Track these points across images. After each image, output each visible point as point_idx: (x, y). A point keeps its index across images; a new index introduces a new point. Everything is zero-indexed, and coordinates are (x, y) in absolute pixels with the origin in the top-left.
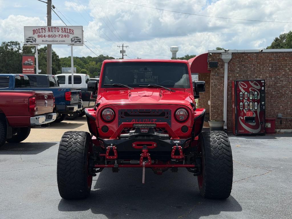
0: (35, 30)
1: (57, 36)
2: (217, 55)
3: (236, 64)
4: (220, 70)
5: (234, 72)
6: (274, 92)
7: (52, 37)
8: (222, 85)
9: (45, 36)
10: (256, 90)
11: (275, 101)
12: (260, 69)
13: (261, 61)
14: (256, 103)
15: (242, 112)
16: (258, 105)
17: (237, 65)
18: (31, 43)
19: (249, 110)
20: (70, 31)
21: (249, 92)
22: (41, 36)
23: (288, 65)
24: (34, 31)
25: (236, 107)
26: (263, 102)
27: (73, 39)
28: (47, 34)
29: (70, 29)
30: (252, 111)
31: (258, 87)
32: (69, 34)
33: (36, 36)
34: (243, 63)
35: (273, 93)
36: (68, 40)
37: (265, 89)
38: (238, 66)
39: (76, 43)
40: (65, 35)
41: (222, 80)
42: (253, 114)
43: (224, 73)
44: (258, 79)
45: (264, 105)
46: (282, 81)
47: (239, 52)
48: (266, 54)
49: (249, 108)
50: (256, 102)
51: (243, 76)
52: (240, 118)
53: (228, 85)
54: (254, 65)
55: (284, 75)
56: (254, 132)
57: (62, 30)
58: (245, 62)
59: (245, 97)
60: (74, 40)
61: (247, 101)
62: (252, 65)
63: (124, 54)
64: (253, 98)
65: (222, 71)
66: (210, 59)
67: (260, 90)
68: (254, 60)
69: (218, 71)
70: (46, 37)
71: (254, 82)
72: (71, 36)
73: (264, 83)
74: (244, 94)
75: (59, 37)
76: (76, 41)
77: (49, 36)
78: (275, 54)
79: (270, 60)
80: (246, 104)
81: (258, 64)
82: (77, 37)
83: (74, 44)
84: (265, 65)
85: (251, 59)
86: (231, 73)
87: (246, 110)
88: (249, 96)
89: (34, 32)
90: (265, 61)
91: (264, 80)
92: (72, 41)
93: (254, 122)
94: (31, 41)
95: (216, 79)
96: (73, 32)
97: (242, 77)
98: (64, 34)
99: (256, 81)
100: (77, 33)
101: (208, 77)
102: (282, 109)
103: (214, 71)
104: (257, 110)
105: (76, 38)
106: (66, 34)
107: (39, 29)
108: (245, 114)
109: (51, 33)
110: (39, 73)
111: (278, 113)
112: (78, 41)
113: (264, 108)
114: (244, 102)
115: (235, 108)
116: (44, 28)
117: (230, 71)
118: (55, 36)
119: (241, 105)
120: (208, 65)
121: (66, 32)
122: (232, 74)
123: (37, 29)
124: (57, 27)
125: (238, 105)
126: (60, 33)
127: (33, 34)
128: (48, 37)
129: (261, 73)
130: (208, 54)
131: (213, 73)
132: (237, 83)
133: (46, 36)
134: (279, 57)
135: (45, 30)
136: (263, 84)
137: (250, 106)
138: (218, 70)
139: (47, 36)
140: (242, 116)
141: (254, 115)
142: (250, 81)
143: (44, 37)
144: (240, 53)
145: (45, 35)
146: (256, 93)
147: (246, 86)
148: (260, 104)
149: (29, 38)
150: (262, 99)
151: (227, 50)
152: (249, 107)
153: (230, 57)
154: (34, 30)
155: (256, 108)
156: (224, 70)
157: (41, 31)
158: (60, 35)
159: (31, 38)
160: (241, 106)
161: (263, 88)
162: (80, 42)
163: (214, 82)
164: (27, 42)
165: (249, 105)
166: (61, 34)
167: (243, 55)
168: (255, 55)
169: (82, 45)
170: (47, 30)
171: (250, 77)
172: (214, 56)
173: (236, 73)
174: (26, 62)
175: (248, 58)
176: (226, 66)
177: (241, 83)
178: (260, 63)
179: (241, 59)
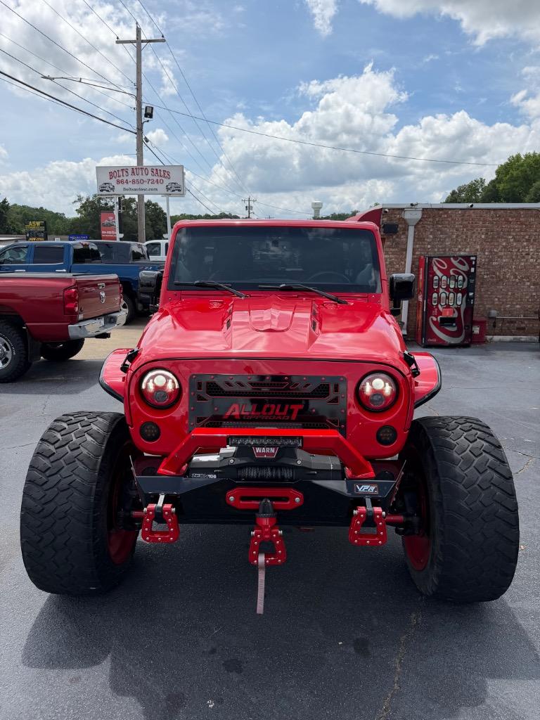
1: (145, 182)
2: (397, 212)
3: (427, 228)
4: (400, 238)
5: (424, 241)
6: (487, 275)
7: (138, 183)
8: (403, 263)
9: (127, 182)
10: (462, 273)
11: (488, 291)
12: (467, 236)
13: (469, 223)
14: (460, 295)
15: (436, 309)
16: (463, 297)
17: (430, 229)
18: (108, 193)
19: (448, 306)
20: (164, 174)
21: (449, 276)
22: (121, 181)
23: (512, 230)
25: (425, 301)
26: (472, 292)
28: (130, 178)
29: (164, 171)
31: (466, 268)
32: (163, 179)
33: (113, 182)
34: (440, 226)
35: (485, 277)
36: (162, 188)
37: (477, 271)
38: (431, 230)
39: (173, 193)
40: (157, 180)
41: (402, 254)
42: (454, 312)
43: (407, 243)
44: (462, 253)
45: (473, 298)
46: (501, 257)
47: (433, 207)
48: (479, 211)
49: (447, 303)
50: (460, 292)
51: (439, 249)
52: (432, 319)
53: (413, 263)
54: (457, 230)
55: (505, 247)
56: (452, 342)
57: (153, 172)
59: (442, 285)
60: (171, 188)
61: (445, 291)
63: (251, 211)
64: (456, 287)
65: (404, 240)
66: (385, 219)
67: (468, 273)
68: (458, 221)
69: (397, 239)
70: (131, 180)
71: (460, 258)
72: (166, 182)
73: (476, 261)
74: (440, 280)
75: (148, 183)
76: (174, 189)
77: (133, 182)
78: (492, 212)
79: (484, 221)
81: (463, 227)
83: (170, 194)
84: (475, 230)
85: (452, 219)
86: (418, 243)
87: (442, 306)
88: (448, 283)
89: (112, 175)
90: (476, 223)
91: (476, 256)
92: (168, 189)
93: (455, 326)
94: (107, 189)
95: (393, 253)
96: (168, 175)
98: (155, 178)
99: (463, 257)
100: (174, 178)
102: (497, 303)
103: (391, 239)
104: (460, 305)
105: (174, 185)
106: (159, 178)
107: (118, 171)
109: (136, 177)
110: (121, 239)
111: (490, 309)
112: (177, 189)
113: (472, 303)
114: (439, 292)
115: (423, 302)
117: (418, 239)
118: (142, 181)
119: (435, 298)
120: (382, 230)
121: (159, 175)
123: (115, 171)
124: (144, 168)
125: (428, 297)
126: (150, 176)
127: (110, 178)
128: (131, 183)
130: (381, 209)
131: (388, 243)
132: (430, 261)
134: (499, 216)
135: (127, 172)
136: (474, 263)
137: (450, 298)
138: (397, 237)
140: (435, 316)
141: (456, 315)
142: (454, 257)
143: (125, 184)
144: (436, 209)
145: (127, 180)
146: (461, 278)
147: (444, 266)
148: (465, 296)
149: (104, 185)
150: (471, 287)
151: (414, 203)
152: (447, 300)
153: (418, 215)
154: (112, 172)
155: (459, 303)
156: (407, 238)
157: (121, 173)
159: (107, 185)
160: (435, 300)
161: (473, 270)
162: (179, 190)
163: (391, 259)
164: (102, 191)
165: (447, 298)
167: (441, 212)
168: (460, 212)
169: (183, 195)
170: (130, 172)
171: (449, 250)
172: (392, 214)
173: (426, 243)
174: (106, 222)
175: (447, 217)
176: (411, 230)
177: (438, 261)
178: (467, 227)
179: (437, 219)
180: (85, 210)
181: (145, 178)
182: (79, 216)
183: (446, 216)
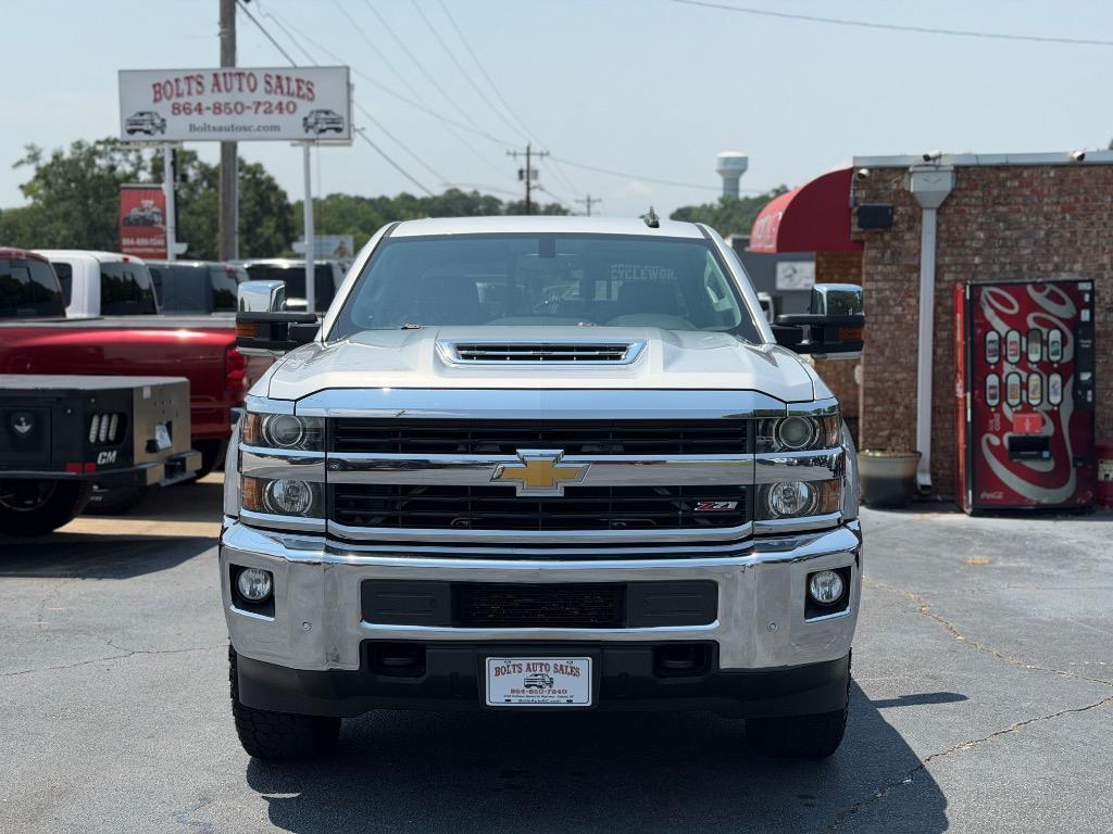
0: (163, 83)
1: (249, 108)
2: (890, 177)
3: (970, 214)
4: (902, 240)
5: (963, 246)
7: (231, 112)
8: (912, 301)
9: (199, 109)
10: (1058, 322)
12: (1074, 233)
13: (1077, 200)
15: (997, 416)
16: (1064, 383)
17: (977, 216)
18: (147, 137)
19: (1027, 408)
20: (299, 88)
21: (1025, 332)
22: (184, 109)
24: (157, 88)
25: (969, 395)
26: (1086, 371)
27: (311, 121)
28: (208, 99)
29: (298, 81)
30: (1037, 412)
31: (1067, 311)
32: (295, 100)
33: (164, 109)
34: (1001, 209)
36: (292, 123)
37: (1096, 318)
38: (980, 220)
39: (322, 135)
40: (280, 104)
41: (909, 280)
42: (1044, 422)
43: (919, 251)
44: (1064, 276)
45: (1091, 385)
47: (983, 162)
48: (1101, 171)
49: (1024, 399)
50: (1057, 371)
51: (1003, 265)
52: (988, 441)
53: (938, 302)
54: (1048, 218)
56: (1045, 501)
57: (268, 83)
58: (1010, 204)
59: (1009, 352)
60: (316, 123)
61: (1018, 370)
62: (1041, 219)
64: (1045, 359)
65: (913, 243)
66: (862, 194)
67: (1074, 323)
68: (1049, 196)
69: (894, 243)
70: (206, 112)
71: (1050, 287)
72: (305, 108)
73: (1092, 293)
74: (1002, 341)
75: (256, 112)
76: (325, 126)
77: (217, 109)
80: (1013, 380)
81: (1064, 211)
82: (327, 113)
83: (313, 140)
84: (1094, 218)
85: (1034, 191)
86: (949, 250)
87: (1011, 407)
88: (1024, 349)
89: (159, 90)
90: (1096, 200)
91: (1092, 281)
92: (307, 127)
93: (1047, 459)
94: (145, 128)
95: (886, 278)
96: (309, 90)
97: (996, 268)
98: (275, 99)
99: (1056, 283)
100: (326, 97)
101: (854, 271)
103: (879, 243)
104: (1058, 405)
105: (323, 116)
106: (285, 99)
107: (177, 80)
108: (1006, 425)
109: (223, 98)
110: (179, 257)
112: (330, 126)
113: (1090, 399)
114: (1002, 372)
115: (965, 398)
116: (195, 74)
117: (945, 241)
119: (992, 387)
120: (854, 220)
121: (285, 90)
122: (952, 255)
123: (168, 82)
124: (247, 72)
125: (976, 385)
126: (260, 95)
127: (156, 100)
128: (210, 112)
129: (1079, 251)
130: (851, 171)
131: (873, 253)
132: (976, 294)
133: (204, 106)
135: (200, 84)
136: (1087, 298)
137: (1031, 388)
138: (894, 238)
139: (208, 108)
140: (995, 433)
141: (1048, 430)
142: (1034, 284)
143: (195, 114)
144: (990, 167)
145: (199, 104)
146: (1055, 335)
147: (1011, 307)
148: (1071, 380)
149: (138, 118)
150: (1083, 360)
151: (932, 153)
152: (1024, 392)
153: (945, 184)
154: (159, 84)
155: (1055, 399)
156: (920, 238)
157: (183, 86)
158: (259, 104)
159: (145, 117)
160: (993, 391)
161: (1085, 315)
162: (338, 130)
163: (880, 291)
164: (132, 132)
165: (1024, 386)
166: (263, 100)
167: (1003, 175)
168: (1052, 174)
169: (348, 142)
170: (208, 82)
171: (1030, 269)
172: (877, 181)
173: (970, 252)
174: (135, 212)
175: (1021, 186)
176: (929, 221)
177: (994, 295)
178: (1074, 209)
179: (995, 192)
180: (48, 185)
181: (248, 98)
182: (28, 202)
183: (1017, 183)
